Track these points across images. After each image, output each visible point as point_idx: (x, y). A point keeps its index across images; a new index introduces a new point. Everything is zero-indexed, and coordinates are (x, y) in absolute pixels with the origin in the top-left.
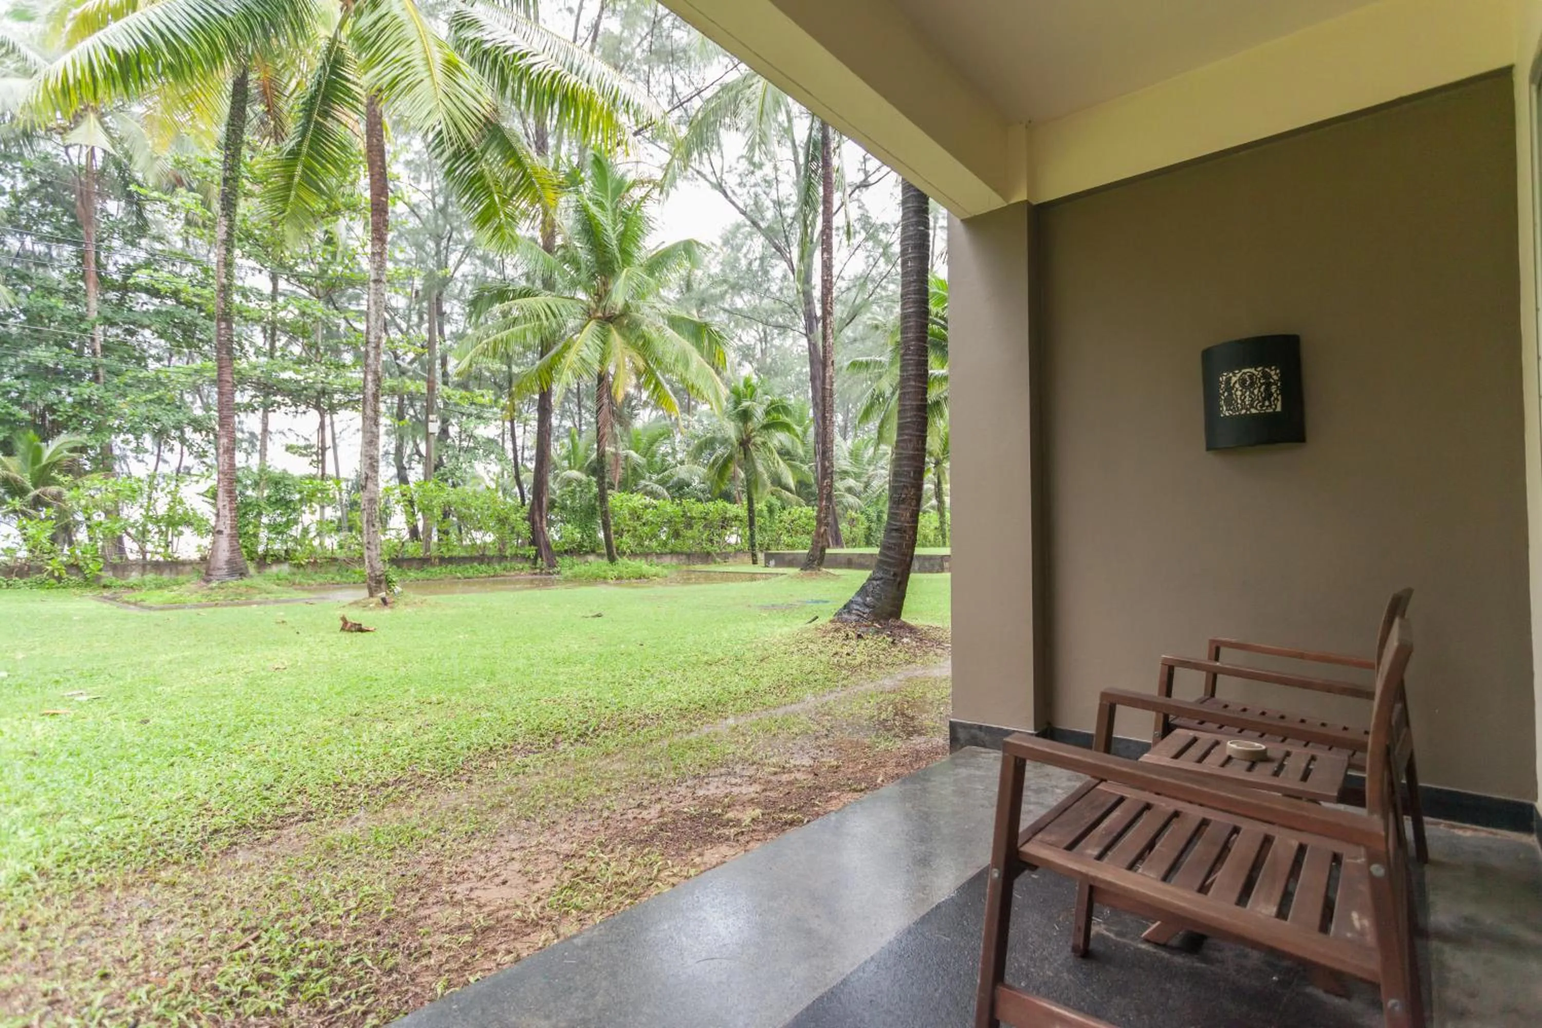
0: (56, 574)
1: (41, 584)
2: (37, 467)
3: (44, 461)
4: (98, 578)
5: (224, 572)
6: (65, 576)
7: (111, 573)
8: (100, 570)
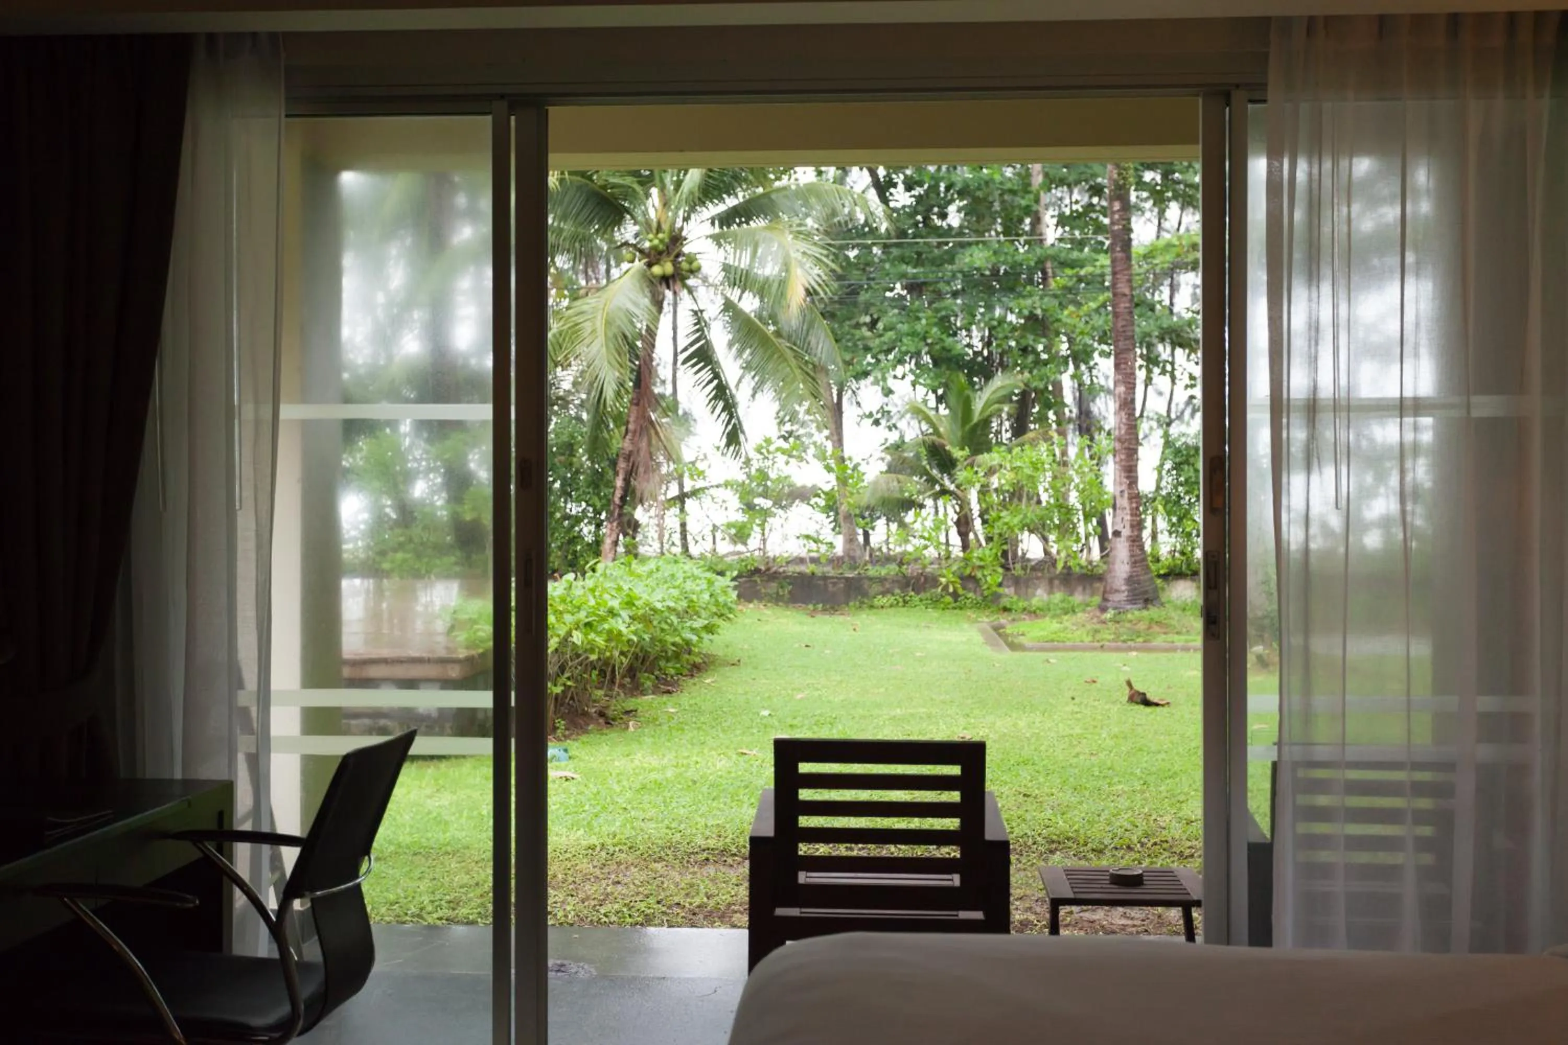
0: (951, 590)
1: (935, 602)
2: (967, 427)
3: (976, 418)
4: (997, 597)
5: (1122, 596)
6: (960, 591)
7: (1012, 589)
8: (1000, 585)
